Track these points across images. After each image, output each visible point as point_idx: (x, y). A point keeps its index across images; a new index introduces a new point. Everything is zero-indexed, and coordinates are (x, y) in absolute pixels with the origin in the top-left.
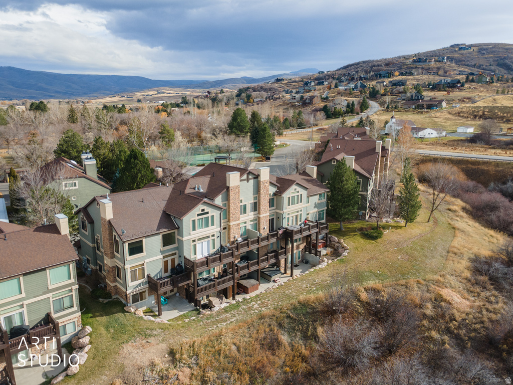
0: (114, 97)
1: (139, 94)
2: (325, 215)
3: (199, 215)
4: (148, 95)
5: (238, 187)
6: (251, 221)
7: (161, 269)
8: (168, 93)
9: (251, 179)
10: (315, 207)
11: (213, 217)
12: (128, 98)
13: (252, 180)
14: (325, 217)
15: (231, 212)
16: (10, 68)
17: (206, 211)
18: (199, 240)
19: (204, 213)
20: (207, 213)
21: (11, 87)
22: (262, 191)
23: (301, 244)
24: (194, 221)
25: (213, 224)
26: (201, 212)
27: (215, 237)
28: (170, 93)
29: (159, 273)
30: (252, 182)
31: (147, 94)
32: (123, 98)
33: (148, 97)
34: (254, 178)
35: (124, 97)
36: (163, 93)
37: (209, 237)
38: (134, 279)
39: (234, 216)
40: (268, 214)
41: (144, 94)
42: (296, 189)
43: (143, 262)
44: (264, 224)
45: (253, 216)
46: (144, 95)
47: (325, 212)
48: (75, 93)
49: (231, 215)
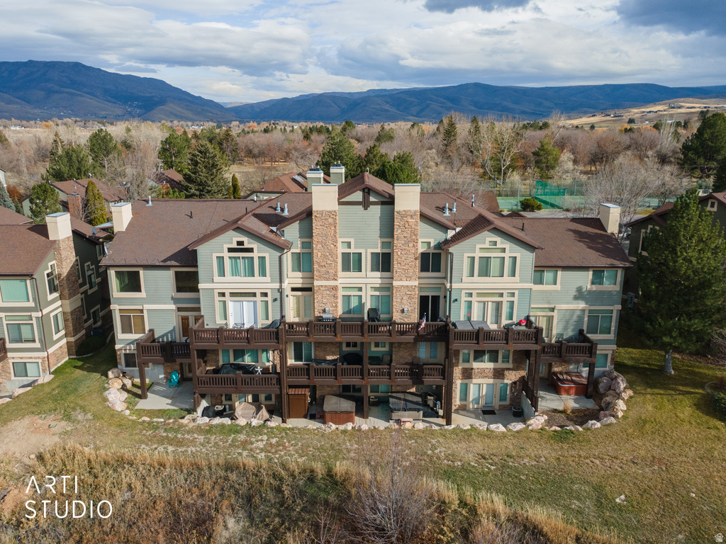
0: (594, 115)
1: (636, 111)
2: (613, 324)
3: (230, 250)
4: (650, 112)
5: (332, 214)
6: (376, 289)
7: (174, 327)
8: (688, 108)
9: (374, 203)
10: (576, 298)
11: (262, 259)
12: (615, 117)
13: (379, 207)
14: (613, 328)
15: (315, 259)
16: (476, 85)
17: (246, 245)
18: (232, 294)
19: (240, 248)
20: (250, 250)
21: (473, 108)
22: (397, 232)
23: (508, 369)
24: (221, 259)
25: (263, 273)
26: (234, 245)
27: (269, 299)
28: (692, 108)
29: (170, 332)
30: (376, 211)
31: (648, 110)
32: (608, 118)
33: (649, 114)
34: (383, 203)
35: (609, 115)
36: (680, 107)
37: (254, 295)
38: (127, 329)
39: (323, 269)
40: (416, 283)
41: (643, 110)
42: (495, 243)
43: (140, 307)
44: (404, 301)
45: (379, 281)
46: (644, 112)
47: (615, 315)
48: (545, 114)
49: (316, 266)
